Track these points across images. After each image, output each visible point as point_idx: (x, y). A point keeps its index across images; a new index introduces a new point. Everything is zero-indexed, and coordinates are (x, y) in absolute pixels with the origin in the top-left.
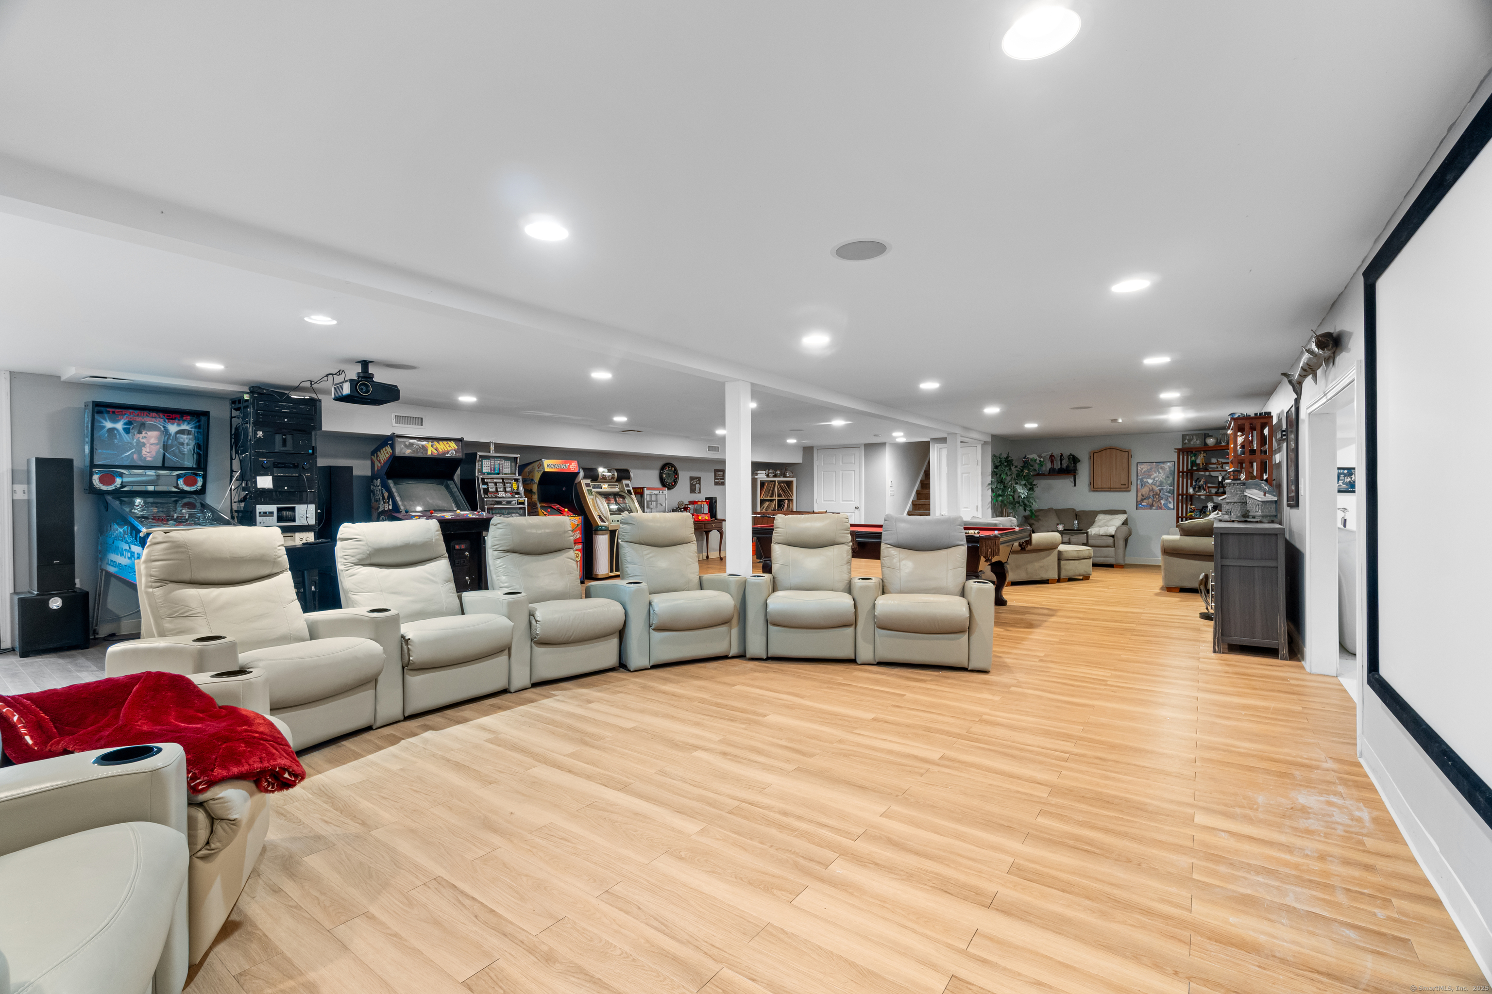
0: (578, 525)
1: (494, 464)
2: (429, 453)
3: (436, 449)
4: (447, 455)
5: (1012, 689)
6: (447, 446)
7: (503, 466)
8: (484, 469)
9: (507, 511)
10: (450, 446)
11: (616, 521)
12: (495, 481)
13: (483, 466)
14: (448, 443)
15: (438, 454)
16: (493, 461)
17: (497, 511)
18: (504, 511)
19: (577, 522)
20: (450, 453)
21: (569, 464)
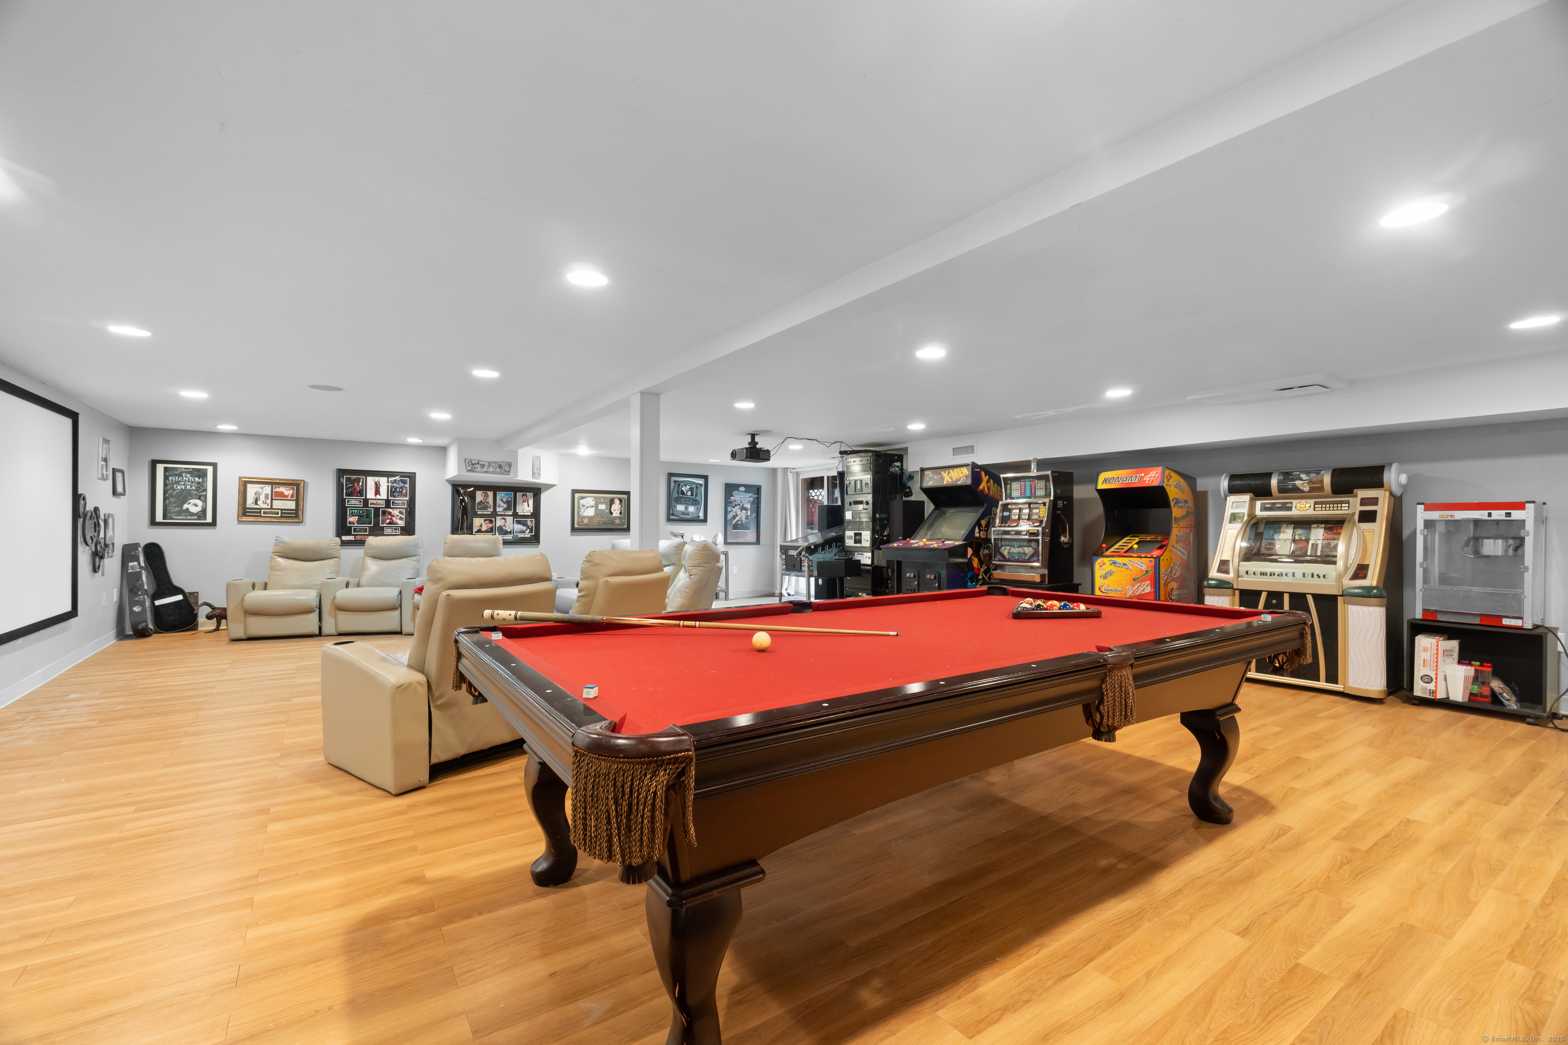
0: (1147, 571)
1: (1025, 487)
2: (945, 482)
3: (951, 478)
4: (959, 483)
5: (278, 754)
6: (960, 472)
7: (1035, 488)
8: (1013, 493)
9: (1018, 544)
10: (962, 473)
11: (1284, 575)
12: (1020, 506)
13: (1013, 489)
14: (961, 470)
15: (952, 482)
16: (1024, 483)
17: (1007, 543)
18: (1014, 543)
19: (1145, 566)
20: (962, 479)
21: (1143, 475)
